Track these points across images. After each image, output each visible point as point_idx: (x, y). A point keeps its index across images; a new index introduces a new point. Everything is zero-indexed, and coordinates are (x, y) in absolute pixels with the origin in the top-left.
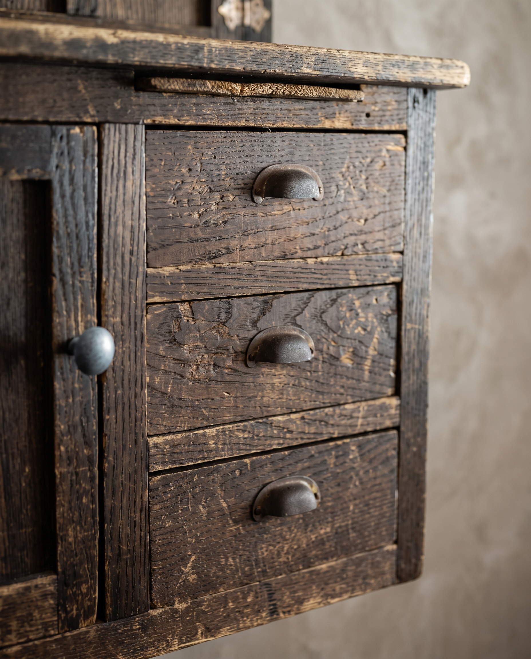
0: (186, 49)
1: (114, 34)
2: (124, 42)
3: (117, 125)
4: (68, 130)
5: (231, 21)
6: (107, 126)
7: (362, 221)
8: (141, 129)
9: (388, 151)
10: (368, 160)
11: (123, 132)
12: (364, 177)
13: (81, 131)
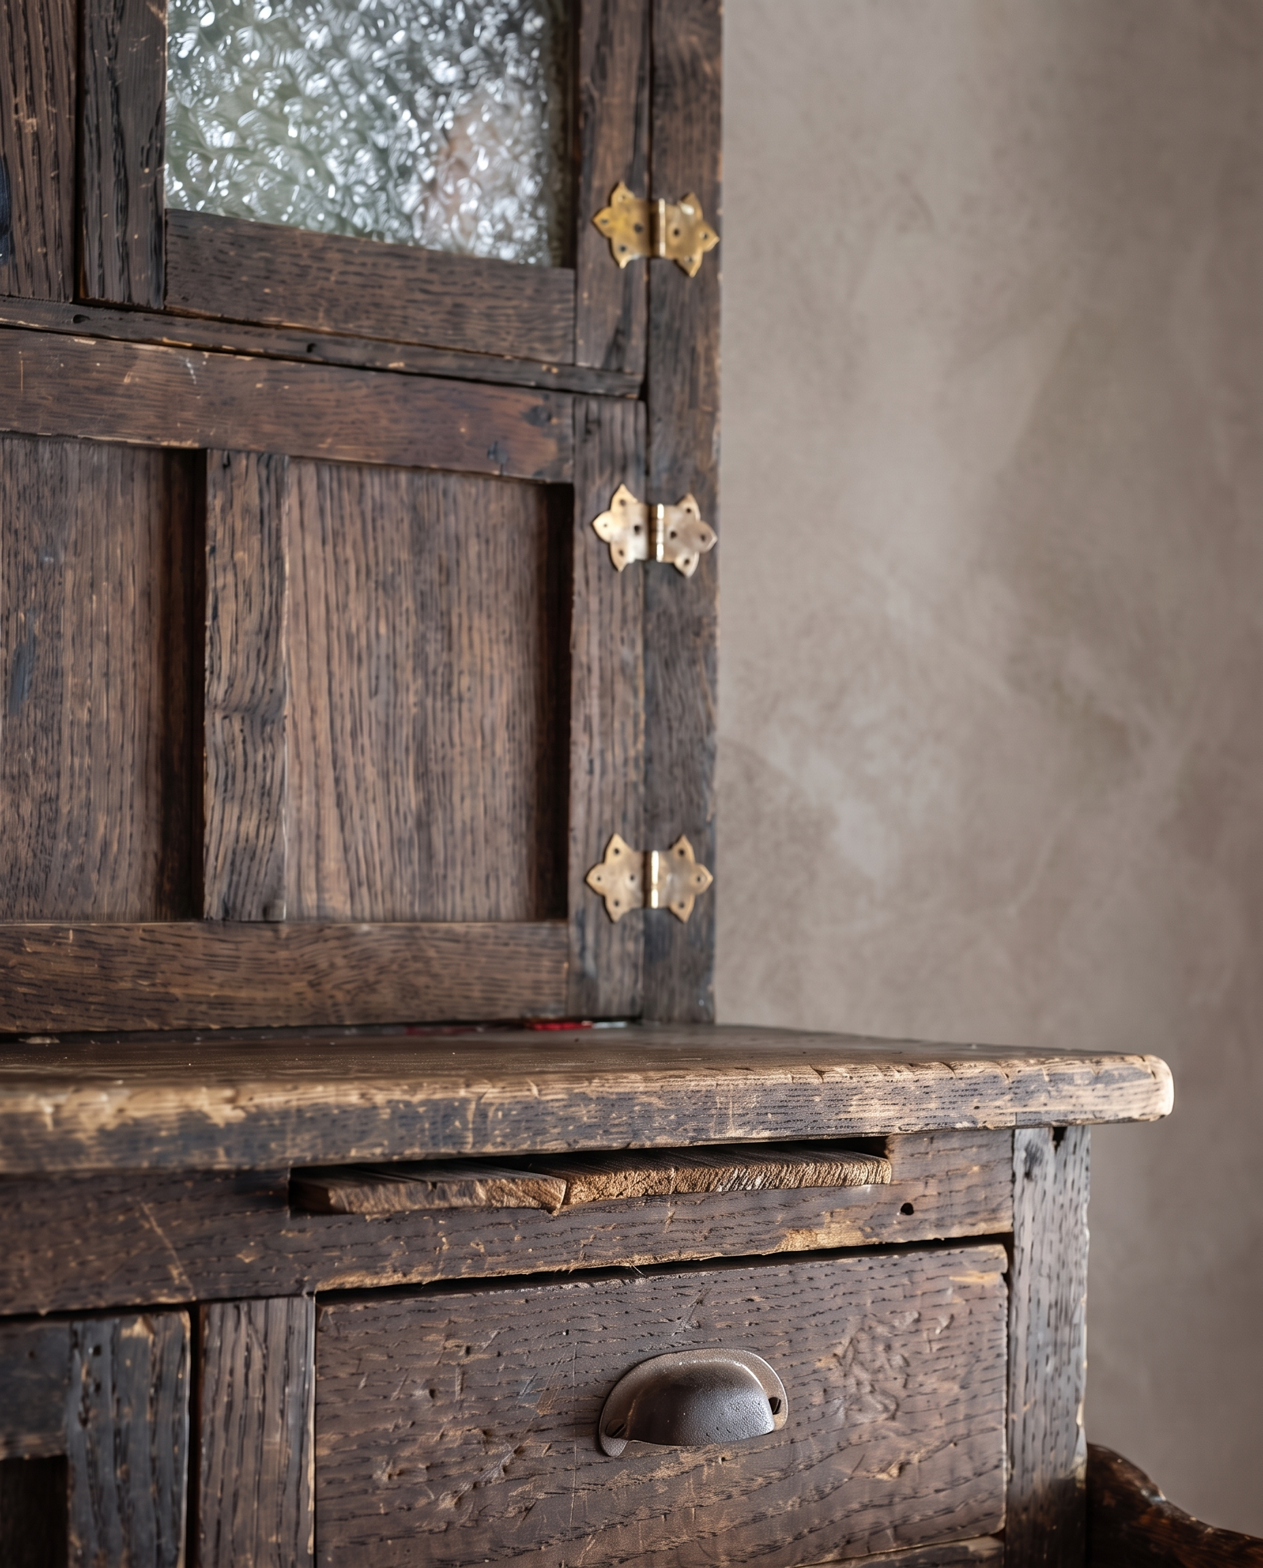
0: (417, 1117)
1: (231, 1101)
2: (256, 1117)
3: (244, 1307)
4: (116, 1330)
5: (617, 904)
6: (217, 1309)
7: (894, 1471)
8: (305, 1307)
9: (963, 1288)
10: (910, 1317)
11: (260, 1321)
12: (897, 1360)
13: (151, 1329)
